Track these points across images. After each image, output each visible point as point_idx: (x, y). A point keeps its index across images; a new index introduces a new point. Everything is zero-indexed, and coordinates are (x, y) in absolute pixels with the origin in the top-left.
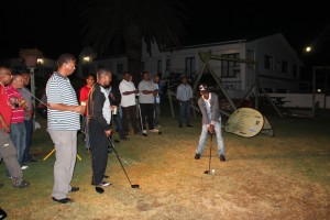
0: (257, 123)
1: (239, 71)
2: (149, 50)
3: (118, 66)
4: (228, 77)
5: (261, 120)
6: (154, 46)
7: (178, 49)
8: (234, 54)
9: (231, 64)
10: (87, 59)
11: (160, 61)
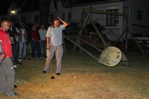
0: (118, 57)
1: (118, 21)
2: (56, 6)
3: (35, 17)
4: (111, 25)
6: (59, 4)
8: (115, 10)
9: (113, 16)
10: (13, 12)
11: (64, 14)
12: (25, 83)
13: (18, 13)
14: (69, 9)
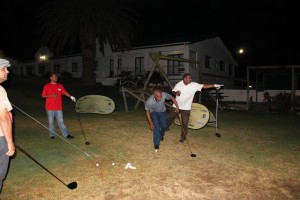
0: (204, 116)
1: (183, 70)
2: (102, 50)
3: (73, 64)
4: (173, 75)
5: (207, 114)
6: (107, 47)
7: (129, 50)
8: (179, 55)
9: (176, 63)
10: (43, 58)
11: (112, 60)
12: (96, 156)
13: (50, 58)
14: (120, 53)
